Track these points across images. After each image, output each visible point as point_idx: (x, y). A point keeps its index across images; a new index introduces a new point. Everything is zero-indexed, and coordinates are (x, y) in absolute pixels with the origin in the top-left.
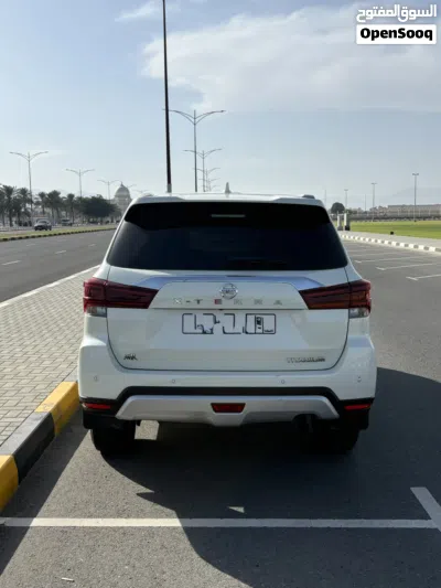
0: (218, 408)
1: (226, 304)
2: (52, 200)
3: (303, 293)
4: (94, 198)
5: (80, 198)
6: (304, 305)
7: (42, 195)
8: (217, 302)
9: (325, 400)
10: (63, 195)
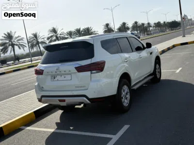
0: (60, 101)
1: (58, 73)
2: (158, 25)
3: (76, 68)
4: (173, 22)
5: (168, 23)
6: (76, 71)
7: (155, 24)
8: (56, 72)
9: (85, 98)
10: (162, 22)
